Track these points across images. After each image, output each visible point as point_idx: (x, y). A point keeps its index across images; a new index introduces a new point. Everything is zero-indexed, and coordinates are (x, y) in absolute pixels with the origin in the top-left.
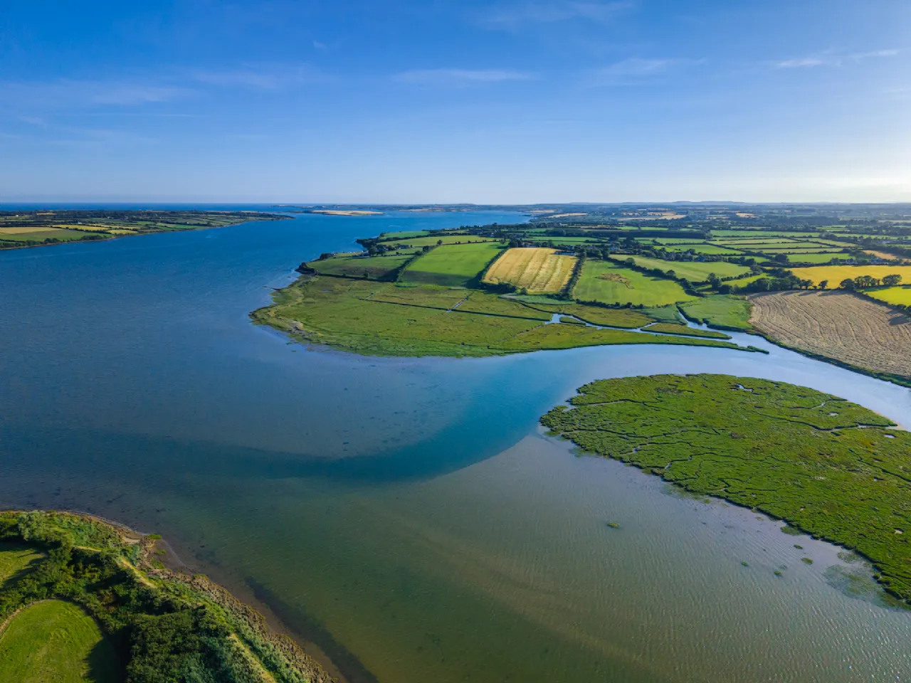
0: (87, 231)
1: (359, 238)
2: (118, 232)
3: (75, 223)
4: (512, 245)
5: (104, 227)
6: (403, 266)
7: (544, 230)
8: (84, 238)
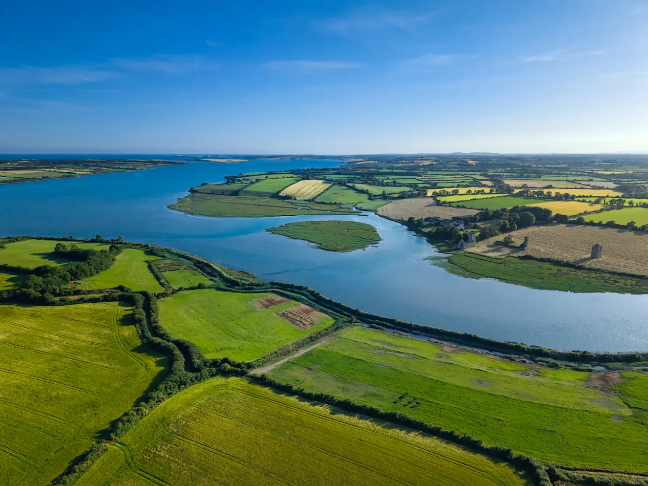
0: (62, 172)
1: (226, 176)
2: (81, 173)
3: (53, 167)
4: (304, 179)
5: (73, 171)
6: (242, 188)
7: (334, 172)
8: (63, 176)
